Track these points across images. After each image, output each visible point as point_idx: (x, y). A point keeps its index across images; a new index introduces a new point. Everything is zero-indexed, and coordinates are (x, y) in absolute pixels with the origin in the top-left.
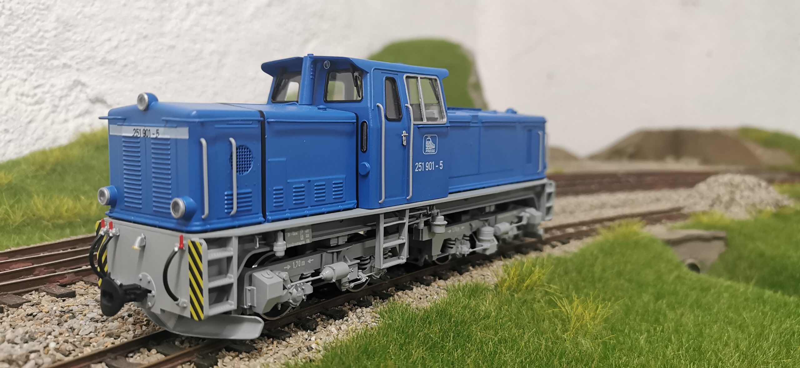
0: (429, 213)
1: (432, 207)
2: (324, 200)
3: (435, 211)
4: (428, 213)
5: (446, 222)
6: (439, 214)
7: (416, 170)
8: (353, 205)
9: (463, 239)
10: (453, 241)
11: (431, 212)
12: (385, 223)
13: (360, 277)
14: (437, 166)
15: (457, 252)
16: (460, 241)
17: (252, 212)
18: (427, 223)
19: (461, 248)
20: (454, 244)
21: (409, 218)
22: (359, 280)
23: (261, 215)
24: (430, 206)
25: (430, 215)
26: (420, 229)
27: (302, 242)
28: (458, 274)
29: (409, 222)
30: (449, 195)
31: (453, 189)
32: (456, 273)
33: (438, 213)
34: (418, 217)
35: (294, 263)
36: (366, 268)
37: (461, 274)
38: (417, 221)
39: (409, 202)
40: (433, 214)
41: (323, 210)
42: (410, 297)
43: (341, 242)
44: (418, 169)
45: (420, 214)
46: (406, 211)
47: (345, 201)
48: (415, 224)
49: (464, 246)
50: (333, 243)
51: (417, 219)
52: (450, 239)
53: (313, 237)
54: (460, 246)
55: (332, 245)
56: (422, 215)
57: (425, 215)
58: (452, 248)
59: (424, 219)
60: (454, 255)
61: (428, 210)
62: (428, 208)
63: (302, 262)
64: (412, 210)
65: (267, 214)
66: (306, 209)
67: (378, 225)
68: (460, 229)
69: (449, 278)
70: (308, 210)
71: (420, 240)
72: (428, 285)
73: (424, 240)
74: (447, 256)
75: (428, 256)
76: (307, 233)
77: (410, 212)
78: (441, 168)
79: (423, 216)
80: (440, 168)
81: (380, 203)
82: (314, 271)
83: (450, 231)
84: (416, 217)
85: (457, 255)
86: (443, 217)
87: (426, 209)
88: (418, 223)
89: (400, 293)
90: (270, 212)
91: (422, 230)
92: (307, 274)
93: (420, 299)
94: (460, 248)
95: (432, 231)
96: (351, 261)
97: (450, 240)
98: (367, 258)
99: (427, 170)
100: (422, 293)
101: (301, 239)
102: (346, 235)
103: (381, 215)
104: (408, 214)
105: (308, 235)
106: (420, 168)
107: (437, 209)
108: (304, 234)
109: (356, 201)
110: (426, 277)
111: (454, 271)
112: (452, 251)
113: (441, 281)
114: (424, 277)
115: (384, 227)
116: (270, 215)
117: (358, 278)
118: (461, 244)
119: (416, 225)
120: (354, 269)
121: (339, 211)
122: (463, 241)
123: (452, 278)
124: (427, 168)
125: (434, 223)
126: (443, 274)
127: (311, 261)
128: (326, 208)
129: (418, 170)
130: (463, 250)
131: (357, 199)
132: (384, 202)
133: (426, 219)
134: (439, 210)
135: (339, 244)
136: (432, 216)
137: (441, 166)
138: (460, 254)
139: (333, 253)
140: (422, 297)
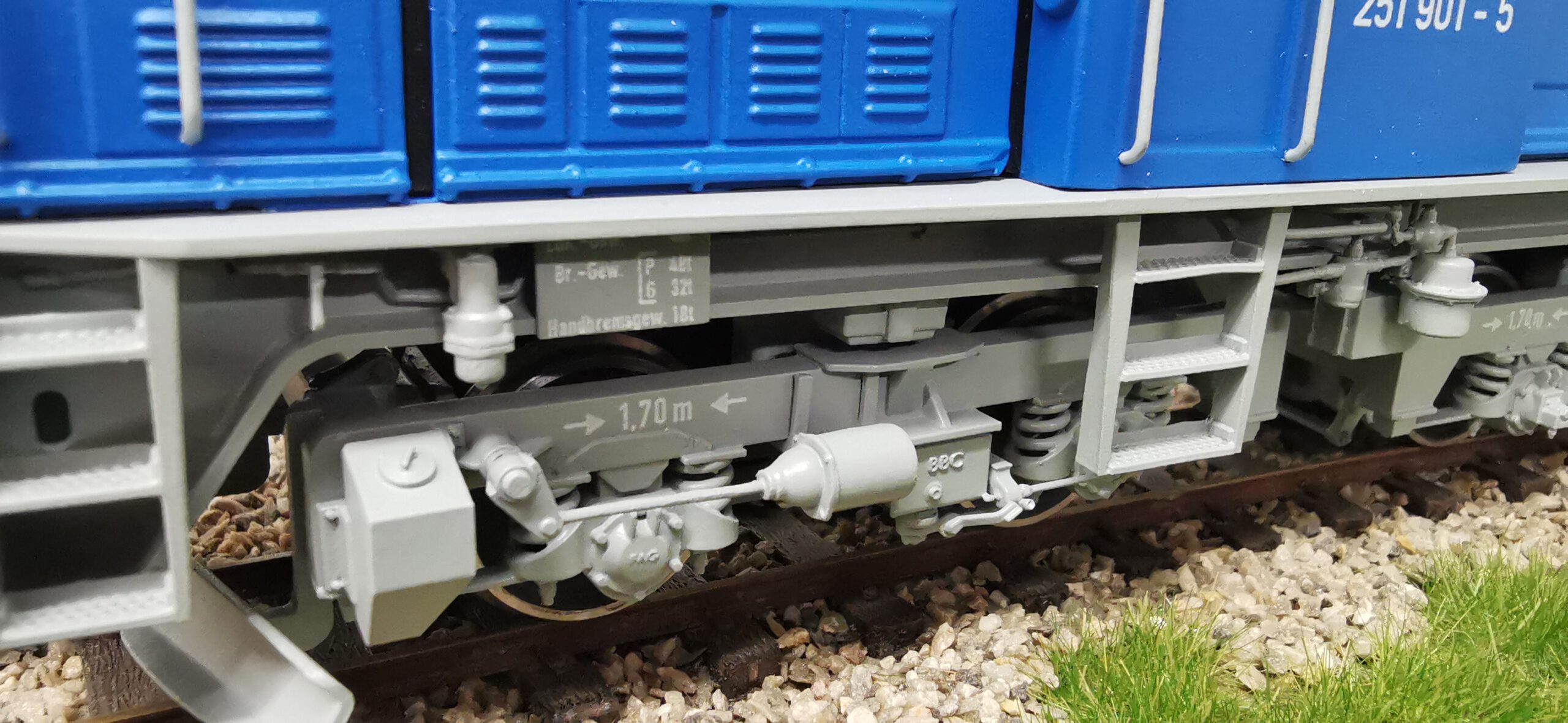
0: (1401, 237)
1: (1420, 210)
2: (810, 119)
3: (1433, 232)
4: (1393, 237)
5: (1480, 291)
6: (1453, 247)
7: (1360, 21)
8: (987, 158)
9: (1551, 359)
10: (1502, 366)
11: (1407, 236)
12: (1143, 265)
13: (996, 495)
14: (1481, 15)
15: (1510, 413)
16: (1537, 370)
17: (335, 140)
18: (1378, 283)
19: (1538, 399)
20: (1505, 380)
21: (1286, 253)
22: (992, 506)
23: (400, 156)
24: (1415, 203)
25: (1404, 248)
26: (1342, 310)
27: (646, 317)
28: (1502, 497)
29: (1280, 273)
30: (1522, 165)
31: (1549, 138)
32: (1492, 488)
33: (1446, 242)
34: (1340, 252)
35: (624, 407)
36: (1043, 453)
37: (1515, 495)
38: (1332, 271)
39: (1294, 174)
40: (1419, 247)
41: (803, 166)
42: (1251, 590)
43: (902, 329)
44: (1369, 15)
45: (1355, 238)
46: (1275, 217)
47: (939, 137)
48: (1319, 280)
49: (1553, 390)
50: (856, 330)
51: (1333, 261)
52: (1492, 355)
53: (717, 297)
54: (1530, 390)
55: (852, 342)
56: (1360, 246)
57: (1374, 246)
58: (1492, 394)
59: (1365, 265)
60: (1494, 427)
61: (1398, 225)
62: (1399, 214)
63: (676, 406)
64: (1302, 215)
65: (440, 155)
66: (695, 150)
67: (1102, 270)
68: (1548, 318)
69: (1454, 509)
70: (705, 160)
71: (1340, 351)
72: (1352, 529)
73: (1356, 355)
74: (1462, 426)
75: (1375, 416)
76: (680, 275)
77: (1292, 225)
78: (1502, 28)
79: (1365, 250)
80: (1498, 24)
81: (1123, 166)
82: (743, 453)
83: (1496, 324)
84: (1330, 251)
85: (1513, 425)
86: (1470, 264)
87: (1389, 219)
88: (1333, 281)
89: (1210, 559)
90: (462, 147)
91: (1355, 312)
92: (707, 464)
93: (1295, 604)
94: (1529, 398)
95: (1401, 322)
96: (953, 417)
97: (1487, 359)
98: (1054, 409)
99: (1421, 25)
100: (1307, 581)
101: (641, 302)
102: (938, 303)
103: (1121, 227)
104: (1279, 232)
105: (688, 283)
106: (1382, 12)
107: (1442, 221)
108: (663, 283)
109: (1003, 142)
110: (1353, 489)
111: (1484, 476)
112: (1489, 408)
113: (1416, 520)
114: (1348, 491)
115: (1137, 287)
116: (458, 166)
117: (987, 498)
118: (1540, 380)
119: (1324, 288)
120: (968, 456)
121: (896, 180)
122: (1549, 369)
123: (1468, 508)
124: (1424, 18)
125: (1420, 287)
126: (1431, 485)
127: (730, 407)
128: (815, 157)
129: (1367, 23)
130: (1544, 410)
131: (1016, 132)
132: (1145, 161)
133: (1381, 264)
134: (1453, 231)
135: (892, 339)
136: (1413, 253)
137: (1504, 18)
138: (1527, 423)
139: (861, 376)
140: (1303, 599)
